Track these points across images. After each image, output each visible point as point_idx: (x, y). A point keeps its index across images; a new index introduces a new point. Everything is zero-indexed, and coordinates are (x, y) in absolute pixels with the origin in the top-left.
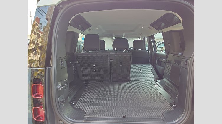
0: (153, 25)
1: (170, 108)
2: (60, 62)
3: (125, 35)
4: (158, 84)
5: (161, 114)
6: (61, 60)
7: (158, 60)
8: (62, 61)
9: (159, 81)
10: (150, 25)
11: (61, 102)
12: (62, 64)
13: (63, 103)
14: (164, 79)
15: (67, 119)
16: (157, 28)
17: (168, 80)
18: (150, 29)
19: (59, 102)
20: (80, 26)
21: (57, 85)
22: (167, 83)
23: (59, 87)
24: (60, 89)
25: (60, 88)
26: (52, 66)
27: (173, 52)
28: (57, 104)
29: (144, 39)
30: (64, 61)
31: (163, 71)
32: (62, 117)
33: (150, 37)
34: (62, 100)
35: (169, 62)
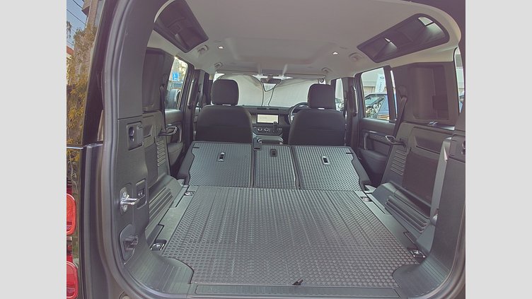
0: (364, 47)
1: (410, 260)
2: (127, 132)
3: (287, 71)
4: (370, 196)
5: (388, 274)
6: (131, 125)
7: (368, 137)
8: (131, 129)
9: (371, 189)
10: (358, 47)
11: (128, 243)
12: (131, 137)
13: (132, 246)
14: (384, 185)
15: (141, 289)
16: (374, 56)
17: (397, 188)
18: (355, 59)
19: (122, 244)
20: (177, 35)
21: (118, 196)
22: (395, 196)
23: (122, 203)
24: (125, 208)
25: (124, 204)
26: (102, 142)
27: (414, 119)
28: (117, 250)
29: (334, 82)
30: (138, 128)
31: (383, 164)
32: (129, 285)
33: (350, 79)
34: (130, 238)
35: (402, 143)
